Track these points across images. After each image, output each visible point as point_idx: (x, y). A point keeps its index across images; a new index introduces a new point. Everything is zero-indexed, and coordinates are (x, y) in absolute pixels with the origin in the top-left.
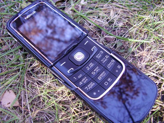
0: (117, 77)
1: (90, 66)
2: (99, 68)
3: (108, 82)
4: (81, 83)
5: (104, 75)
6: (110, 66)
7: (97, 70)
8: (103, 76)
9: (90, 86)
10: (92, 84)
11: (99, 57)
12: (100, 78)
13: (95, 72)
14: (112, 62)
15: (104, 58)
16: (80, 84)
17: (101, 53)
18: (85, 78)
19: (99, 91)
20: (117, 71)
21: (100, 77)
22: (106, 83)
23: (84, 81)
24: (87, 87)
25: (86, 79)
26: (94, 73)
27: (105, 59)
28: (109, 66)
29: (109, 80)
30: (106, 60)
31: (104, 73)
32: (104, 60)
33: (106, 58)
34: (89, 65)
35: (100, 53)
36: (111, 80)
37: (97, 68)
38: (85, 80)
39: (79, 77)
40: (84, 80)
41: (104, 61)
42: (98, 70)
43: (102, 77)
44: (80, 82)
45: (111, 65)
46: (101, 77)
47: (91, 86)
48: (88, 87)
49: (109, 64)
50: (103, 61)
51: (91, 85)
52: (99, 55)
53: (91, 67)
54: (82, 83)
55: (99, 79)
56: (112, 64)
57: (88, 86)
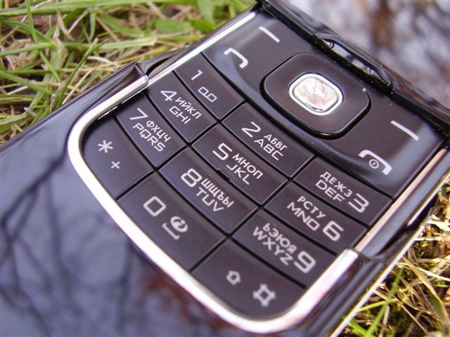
0: (190, 271)
1: (266, 142)
2: (252, 178)
3: (166, 217)
4: (169, 95)
5: (208, 200)
6: (266, 240)
7: (238, 171)
8: (203, 195)
9: (149, 129)
10: (162, 140)
11: (322, 185)
12: (192, 182)
13: (231, 161)
14: (295, 255)
15: (321, 215)
16: (162, 92)
17: (352, 198)
18: (193, 112)
19: (116, 165)
20: (234, 277)
21: (196, 181)
22: (155, 206)
23: (179, 107)
24: (146, 116)
25: (190, 116)
26: (223, 155)
27: (314, 216)
28: (270, 237)
29: (176, 225)
30: (307, 221)
31: (220, 204)
32: (307, 213)
33: (323, 222)
34: (269, 137)
35: (354, 196)
36: (176, 233)
37: (255, 172)
38: (186, 114)
39: (204, 91)
40: (182, 109)
41: (303, 209)
42: (243, 175)
43: (196, 189)
44: (175, 93)
45: (274, 248)
46: (199, 184)
47: (146, 134)
48: (143, 122)
49: (281, 238)
50: (300, 205)
51: (154, 134)
52: (340, 187)
53: (260, 142)
54: (169, 98)
55: (188, 174)
56: (283, 255)
57: (151, 124)
